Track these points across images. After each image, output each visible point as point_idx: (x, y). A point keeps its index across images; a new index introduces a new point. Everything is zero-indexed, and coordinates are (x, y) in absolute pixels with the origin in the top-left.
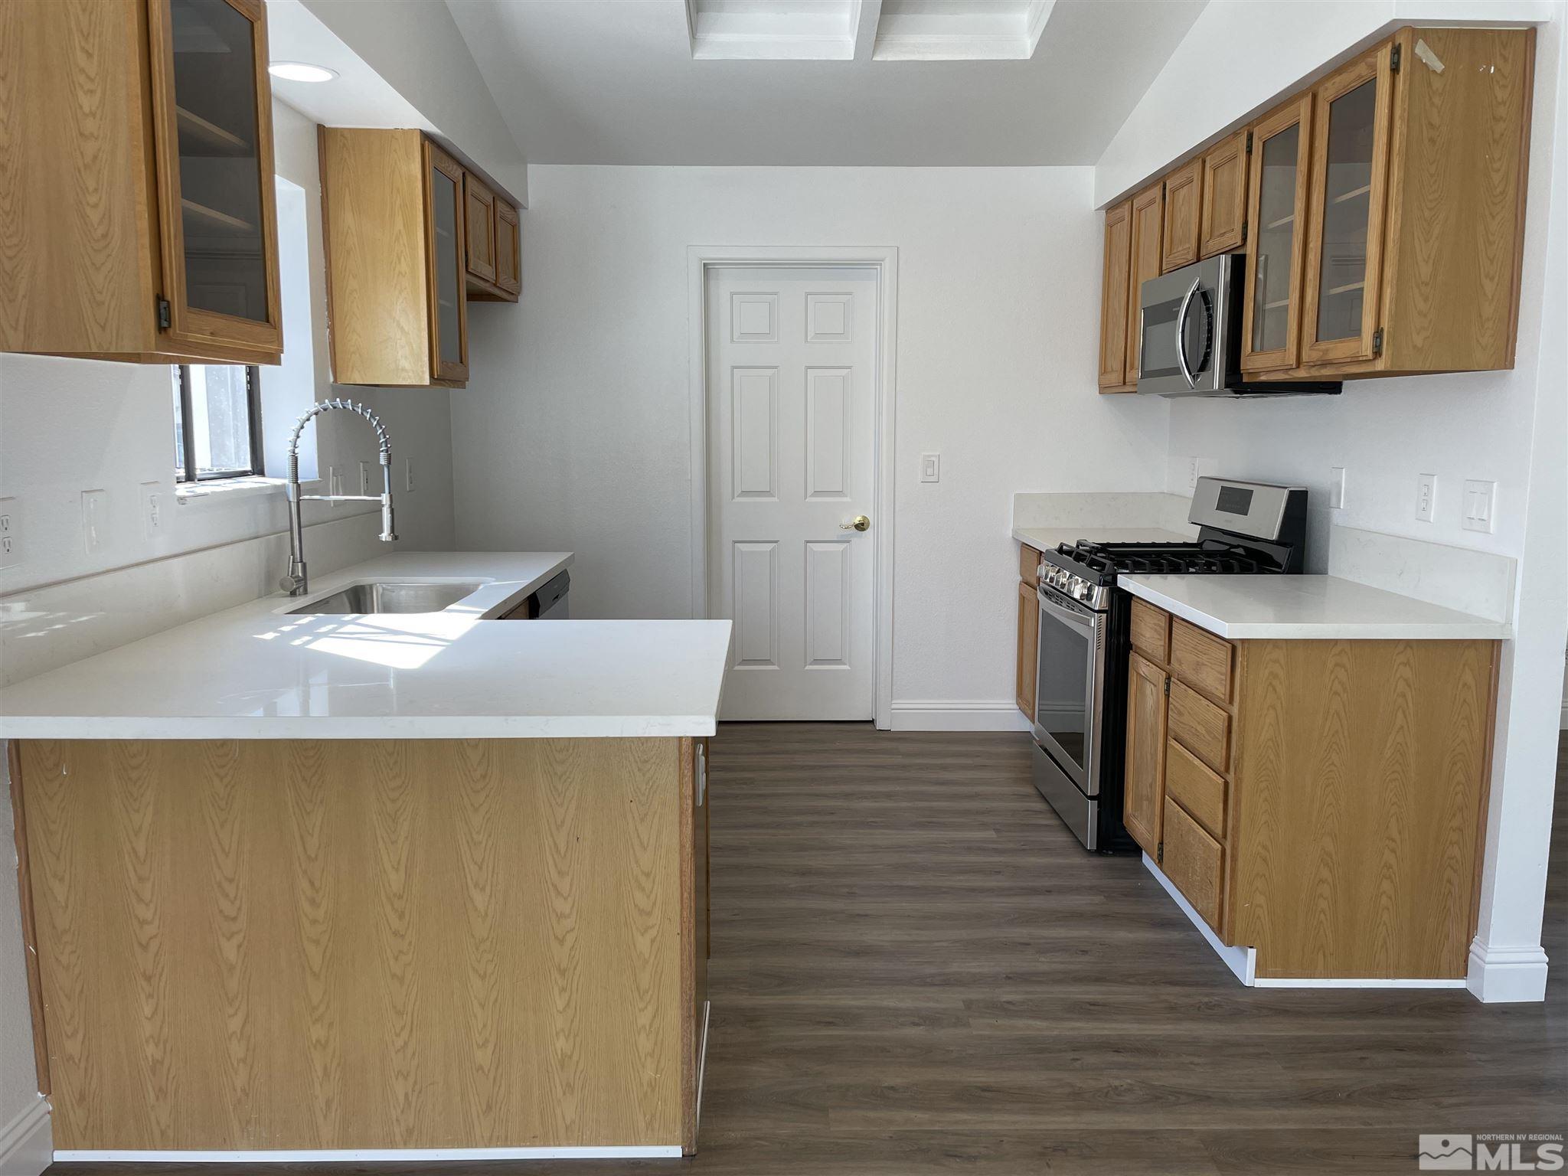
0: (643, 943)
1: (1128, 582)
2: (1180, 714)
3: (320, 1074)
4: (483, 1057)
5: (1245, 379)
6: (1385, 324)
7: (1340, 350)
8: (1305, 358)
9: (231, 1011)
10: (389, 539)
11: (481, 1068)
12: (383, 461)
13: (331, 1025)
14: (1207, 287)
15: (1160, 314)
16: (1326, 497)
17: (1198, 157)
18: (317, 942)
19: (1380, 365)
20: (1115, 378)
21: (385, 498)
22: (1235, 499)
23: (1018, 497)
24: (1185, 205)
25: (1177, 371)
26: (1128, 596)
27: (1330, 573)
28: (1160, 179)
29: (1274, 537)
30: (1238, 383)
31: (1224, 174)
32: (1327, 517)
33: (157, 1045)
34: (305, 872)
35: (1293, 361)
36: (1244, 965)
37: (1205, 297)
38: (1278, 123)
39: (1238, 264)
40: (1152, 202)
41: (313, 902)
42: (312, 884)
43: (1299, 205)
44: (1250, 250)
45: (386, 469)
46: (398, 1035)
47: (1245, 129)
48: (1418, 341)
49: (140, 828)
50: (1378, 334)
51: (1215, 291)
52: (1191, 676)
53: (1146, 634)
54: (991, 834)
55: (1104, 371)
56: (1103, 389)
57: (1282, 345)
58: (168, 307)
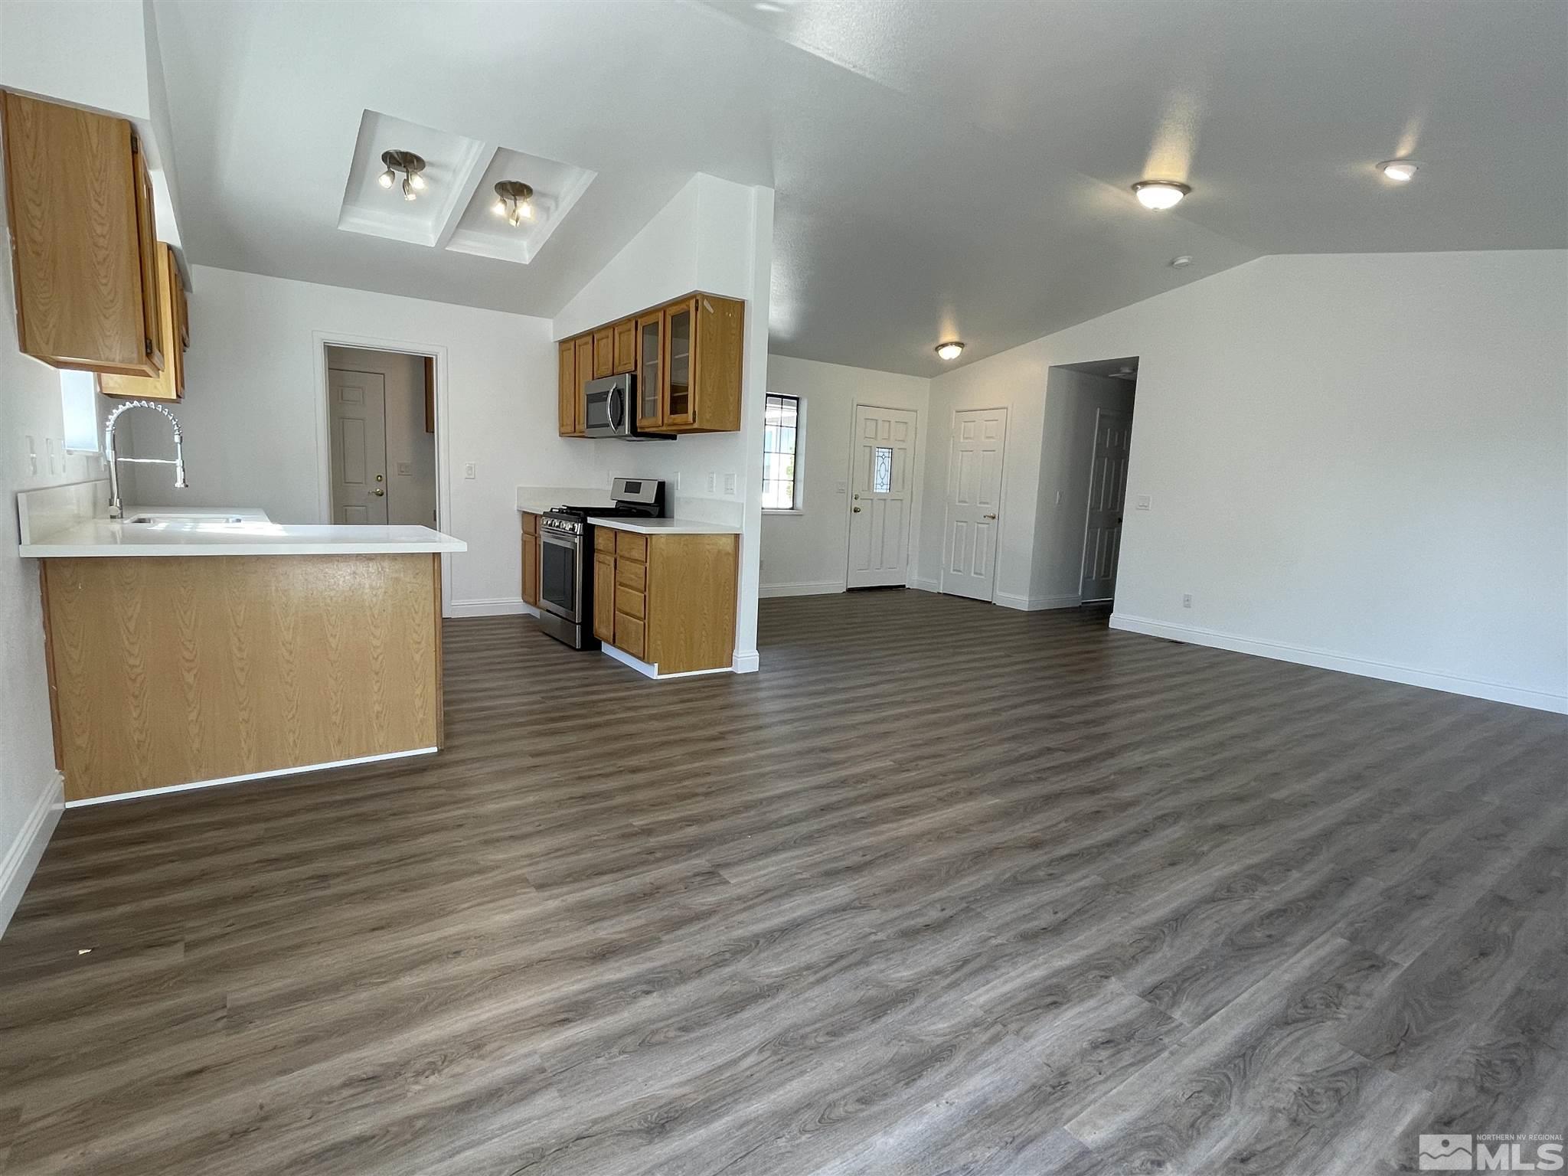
0: (417, 657)
1: (591, 520)
2: (622, 573)
3: (244, 734)
4: (336, 718)
5: (639, 430)
6: (696, 410)
7: (679, 418)
8: (665, 422)
9: (190, 709)
10: (183, 486)
11: (335, 723)
12: (177, 439)
13: (251, 710)
14: (620, 387)
15: (595, 398)
16: (672, 485)
17: (612, 326)
18: (242, 669)
19: (696, 426)
20: (570, 429)
21: (179, 462)
22: (633, 487)
23: (519, 488)
24: (604, 347)
25: (608, 425)
26: (593, 526)
27: (675, 517)
28: (591, 333)
29: (653, 501)
30: (636, 433)
31: (624, 337)
32: (673, 495)
33: (141, 733)
34: (235, 634)
35: (660, 423)
36: (652, 672)
37: (619, 392)
38: (650, 320)
39: (634, 379)
40: (586, 343)
41: (240, 650)
42: (240, 640)
43: (660, 357)
44: (639, 373)
45: (179, 446)
46: (289, 712)
47: (635, 319)
48: (708, 417)
49: (132, 616)
50: (694, 412)
51: (624, 390)
52: (627, 555)
53: (601, 541)
54: (526, 649)
55: (562, 425)
56: (562, 434)
57: (654, 414)
58: (151, 343)
